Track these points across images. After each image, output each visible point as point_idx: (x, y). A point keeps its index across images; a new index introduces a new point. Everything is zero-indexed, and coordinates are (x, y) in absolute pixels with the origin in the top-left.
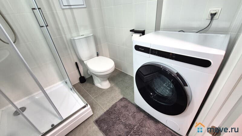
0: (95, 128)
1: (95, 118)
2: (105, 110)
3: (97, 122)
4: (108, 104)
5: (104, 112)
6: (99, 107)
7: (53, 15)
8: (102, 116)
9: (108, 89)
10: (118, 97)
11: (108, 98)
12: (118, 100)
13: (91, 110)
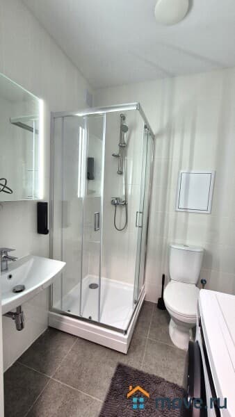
0: (112, 371)
1: (124, 361)
2: (141, 369)
3: (120, 366)
4: (152, 367)
6: (140, 356)
7: (163, 215)
8: (130, 369)
9: (177, 348)
10: (176, 378)
11: (163, 360)
12: (171, 381)
13: (126, 343)
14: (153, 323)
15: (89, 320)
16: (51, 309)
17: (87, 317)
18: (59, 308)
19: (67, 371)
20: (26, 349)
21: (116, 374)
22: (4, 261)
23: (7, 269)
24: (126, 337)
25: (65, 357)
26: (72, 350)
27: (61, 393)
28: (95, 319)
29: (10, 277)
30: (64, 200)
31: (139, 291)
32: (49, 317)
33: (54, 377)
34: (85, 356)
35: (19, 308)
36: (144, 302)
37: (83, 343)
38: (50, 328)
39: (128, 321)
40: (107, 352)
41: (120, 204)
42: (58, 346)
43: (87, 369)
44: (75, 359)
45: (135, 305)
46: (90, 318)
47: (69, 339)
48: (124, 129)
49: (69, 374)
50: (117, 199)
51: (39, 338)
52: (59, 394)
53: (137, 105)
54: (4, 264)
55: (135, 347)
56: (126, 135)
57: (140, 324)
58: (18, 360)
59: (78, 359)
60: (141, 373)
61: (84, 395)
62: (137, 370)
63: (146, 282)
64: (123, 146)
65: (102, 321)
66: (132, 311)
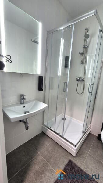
0: (66, 162)
1: (73, 160)
2: (82, 168)
3: (70, 161)
4: (89, 170)
5: (80, 167)
6: (82, 160)
8: (76, 165)
11: (96, 169)
13: (75, 151)
14: (93, 146)
15: (58, 134)
16: (43, 124)
17: (58, 133)
18: (47, 125)
19: (46, 153)
20: (32, 138)
21: (67, 164)
22: (22, 100)
23: (23, 103)
24: (76, 148)
25: (46, 147)
26: (50, 145)
27: (41, 161)
28: (61, 134)
29: (24, 107)
30: (51, 76)
31: (87, 127)
32: (42, 127)
33: (40, 153)
34: (54, 149)
35: (27, 119)
36: (90, 133)
37: (55, 143)
38: (42, 132)
39: (78, 140)
40: (65, 152)
41: (81, 80)
42: (44, 141)
43: (54, 156)
44: (50, 149)
45: (83, 134)
46: (59, 133)
47: (49, 140)
48: (87, 36)
49: (46, 155)
50: (79, 77)
51: (38, 135)
52: (40, 162)
53: (95, 12)
54: (22, 101)
55: (80, 155)
56: (88, 40)
57: (85, 144)
58: (29, 141)
59: (51, 150)
60: (81, 170)
61: (50, 167)
62: (79, 168)
63: (92, 123)
64: (86, 48)
65: (64, 137)
66: (81, 136)
